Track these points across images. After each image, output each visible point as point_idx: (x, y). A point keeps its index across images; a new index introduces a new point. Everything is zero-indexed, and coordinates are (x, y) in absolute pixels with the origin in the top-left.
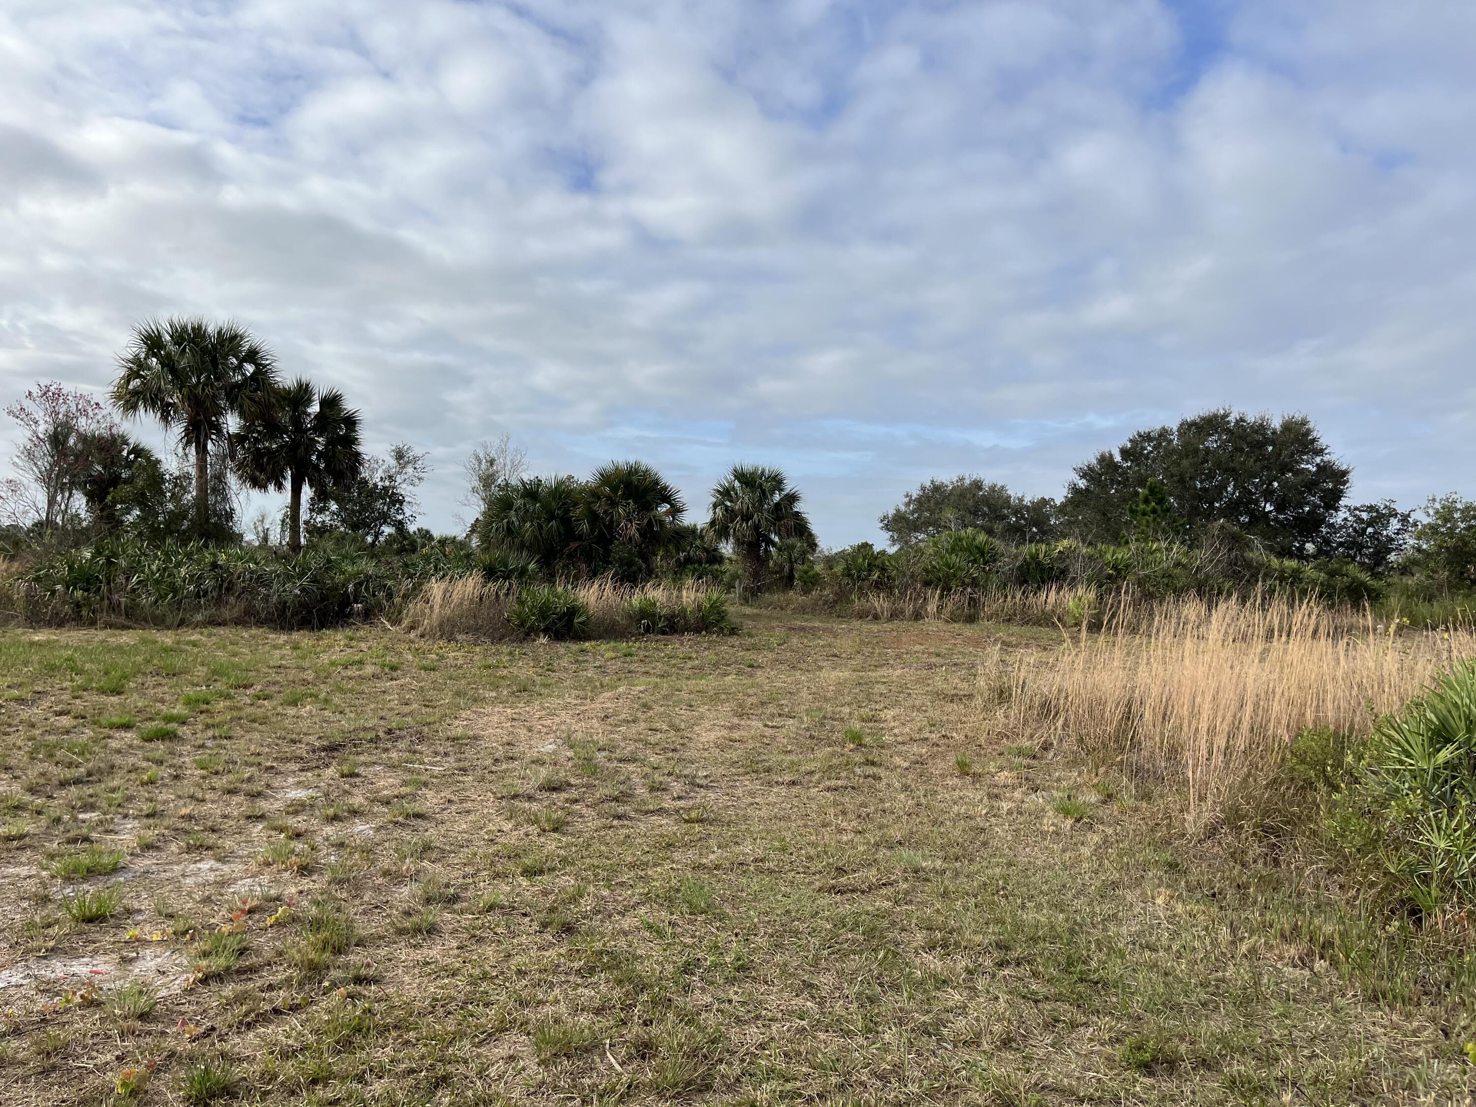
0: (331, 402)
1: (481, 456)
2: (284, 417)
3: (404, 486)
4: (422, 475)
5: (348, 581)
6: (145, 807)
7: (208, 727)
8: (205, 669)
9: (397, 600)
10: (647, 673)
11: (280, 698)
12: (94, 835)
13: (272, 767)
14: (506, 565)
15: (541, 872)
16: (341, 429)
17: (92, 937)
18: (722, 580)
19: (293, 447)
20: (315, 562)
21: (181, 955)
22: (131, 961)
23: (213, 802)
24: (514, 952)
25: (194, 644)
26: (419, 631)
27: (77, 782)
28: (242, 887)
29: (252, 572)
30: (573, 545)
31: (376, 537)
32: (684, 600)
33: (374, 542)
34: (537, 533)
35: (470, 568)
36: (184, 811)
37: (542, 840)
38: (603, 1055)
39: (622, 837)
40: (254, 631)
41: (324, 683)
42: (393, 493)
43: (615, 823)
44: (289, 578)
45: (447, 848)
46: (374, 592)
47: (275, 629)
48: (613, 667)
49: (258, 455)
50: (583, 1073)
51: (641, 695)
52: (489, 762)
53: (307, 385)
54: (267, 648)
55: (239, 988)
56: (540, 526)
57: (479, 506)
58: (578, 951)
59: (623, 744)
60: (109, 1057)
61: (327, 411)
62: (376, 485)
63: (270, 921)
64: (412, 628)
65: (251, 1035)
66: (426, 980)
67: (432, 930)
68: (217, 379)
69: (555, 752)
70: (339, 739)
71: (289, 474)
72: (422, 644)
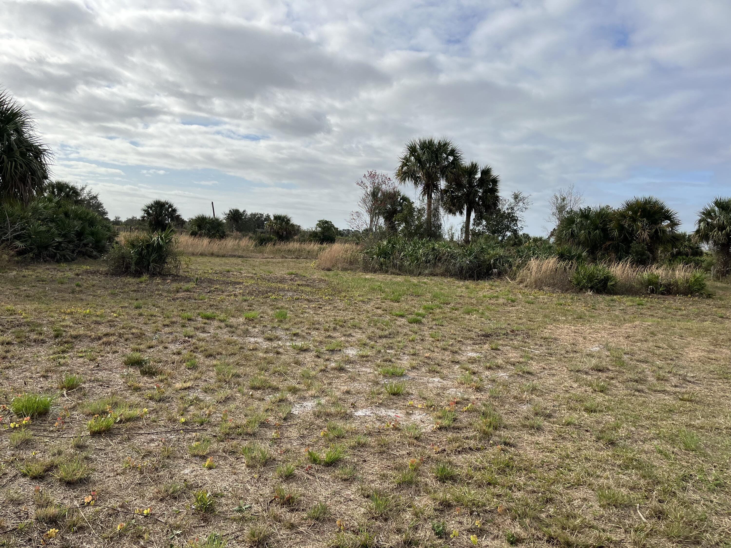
0: (486, 172)
1: (558, 196)
2: (465, 181)
3: (518, 212)
4: (527, 206)
5: (491, 258)
6: (411, 351)
7: (434, 320)
8: (430, 295)
9: (514, 268)
10: (652, 315)
11: (462, 310)
12: (393, 360)
13: (461, 341)
14: (570, 253)
15: (595, 411)
16: (490, 185)
17: (395, 401)
18: (701, 266)
19: (468, 195)
20: (476, 249)
21: (430, 416)
22: (411, 414)
23: (438, 353)
24: (583, 448)
25: (425, 283)
26: (525, 284)
27: (386, 337)
28: (452, 391)
29: (449, 253)
30: (608, 243)
31: (504, 237)
32: (677, 276)
33: (502, 239)
34: (587, 236)
35: (550, 254)
36: (427, 355)
37: (594, 395)
38: (635, 511)
39: (641, 402)
40: (449, 279)
41: (481, 305)
42: (513, 216)
43: (637, 393)
44: (465, 256)
45: (544, 391)
46: (503, 264)
47: (458, 279)
48: (631, 310)
49: (453, 198)
50: (624, 517)
51: (649, 327)
52: (563, 352)
53: (476, 165)
54: (455, 287)
55: (455, 435)
56: (589, 233)
57: (556, 222)
58: (619, 455)
59: (639, 352)
60: (404, 452)
61: (484, 177)
62: (504, 212)
63: (465, 409)
64: (521, 282)
65: (460, 456)
66: (538, 451)
67: (539, 429)
68: (437, 164)
69: (599, 352)
70: (489, 332)
71: (465, 207)
72: (526, 290)
